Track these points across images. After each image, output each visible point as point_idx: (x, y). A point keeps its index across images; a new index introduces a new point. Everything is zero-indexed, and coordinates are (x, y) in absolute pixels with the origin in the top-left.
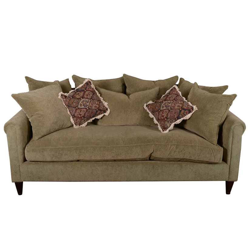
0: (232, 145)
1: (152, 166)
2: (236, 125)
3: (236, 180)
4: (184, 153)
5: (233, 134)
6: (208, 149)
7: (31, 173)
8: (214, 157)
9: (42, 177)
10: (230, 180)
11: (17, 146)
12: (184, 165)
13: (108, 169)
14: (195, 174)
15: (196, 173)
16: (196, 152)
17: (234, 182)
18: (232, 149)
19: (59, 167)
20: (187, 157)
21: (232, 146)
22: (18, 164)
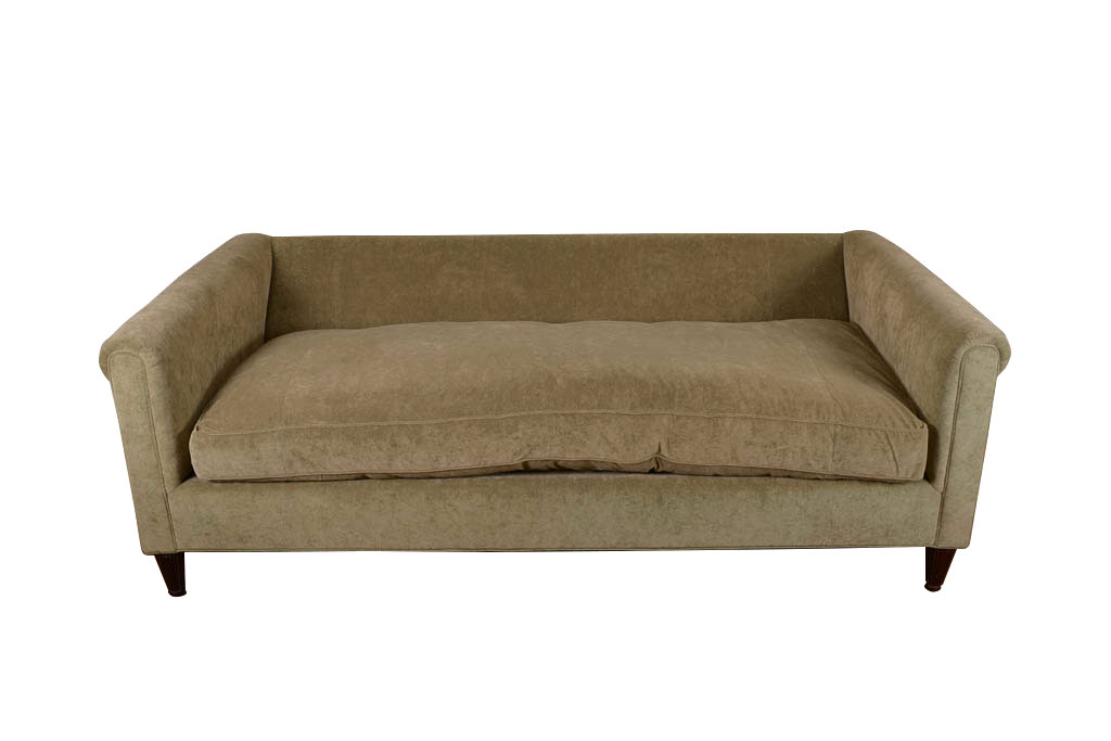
0: (955, 419)
1: (656, 497)
2: (975, 348)
3: (965, 545)
4: (785, 450)
5: (961, 378)
6: (873, 434)
7: (208, 523)
8: (893, 463)
9: (250, 537)
10: (942, 545)
11: (152, 427)
12: (774, 491)
13: (491, 508)
14: (816, 525)
15: (817, 518)
16: (828, 447)
17: (955, 551)
18: (953, 434)
19: (311, 500)
20: (793, 463)
21: (955, 424)
22: (160, 491)
